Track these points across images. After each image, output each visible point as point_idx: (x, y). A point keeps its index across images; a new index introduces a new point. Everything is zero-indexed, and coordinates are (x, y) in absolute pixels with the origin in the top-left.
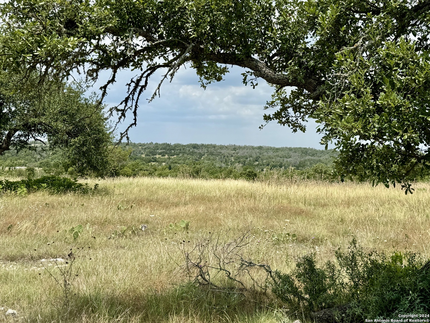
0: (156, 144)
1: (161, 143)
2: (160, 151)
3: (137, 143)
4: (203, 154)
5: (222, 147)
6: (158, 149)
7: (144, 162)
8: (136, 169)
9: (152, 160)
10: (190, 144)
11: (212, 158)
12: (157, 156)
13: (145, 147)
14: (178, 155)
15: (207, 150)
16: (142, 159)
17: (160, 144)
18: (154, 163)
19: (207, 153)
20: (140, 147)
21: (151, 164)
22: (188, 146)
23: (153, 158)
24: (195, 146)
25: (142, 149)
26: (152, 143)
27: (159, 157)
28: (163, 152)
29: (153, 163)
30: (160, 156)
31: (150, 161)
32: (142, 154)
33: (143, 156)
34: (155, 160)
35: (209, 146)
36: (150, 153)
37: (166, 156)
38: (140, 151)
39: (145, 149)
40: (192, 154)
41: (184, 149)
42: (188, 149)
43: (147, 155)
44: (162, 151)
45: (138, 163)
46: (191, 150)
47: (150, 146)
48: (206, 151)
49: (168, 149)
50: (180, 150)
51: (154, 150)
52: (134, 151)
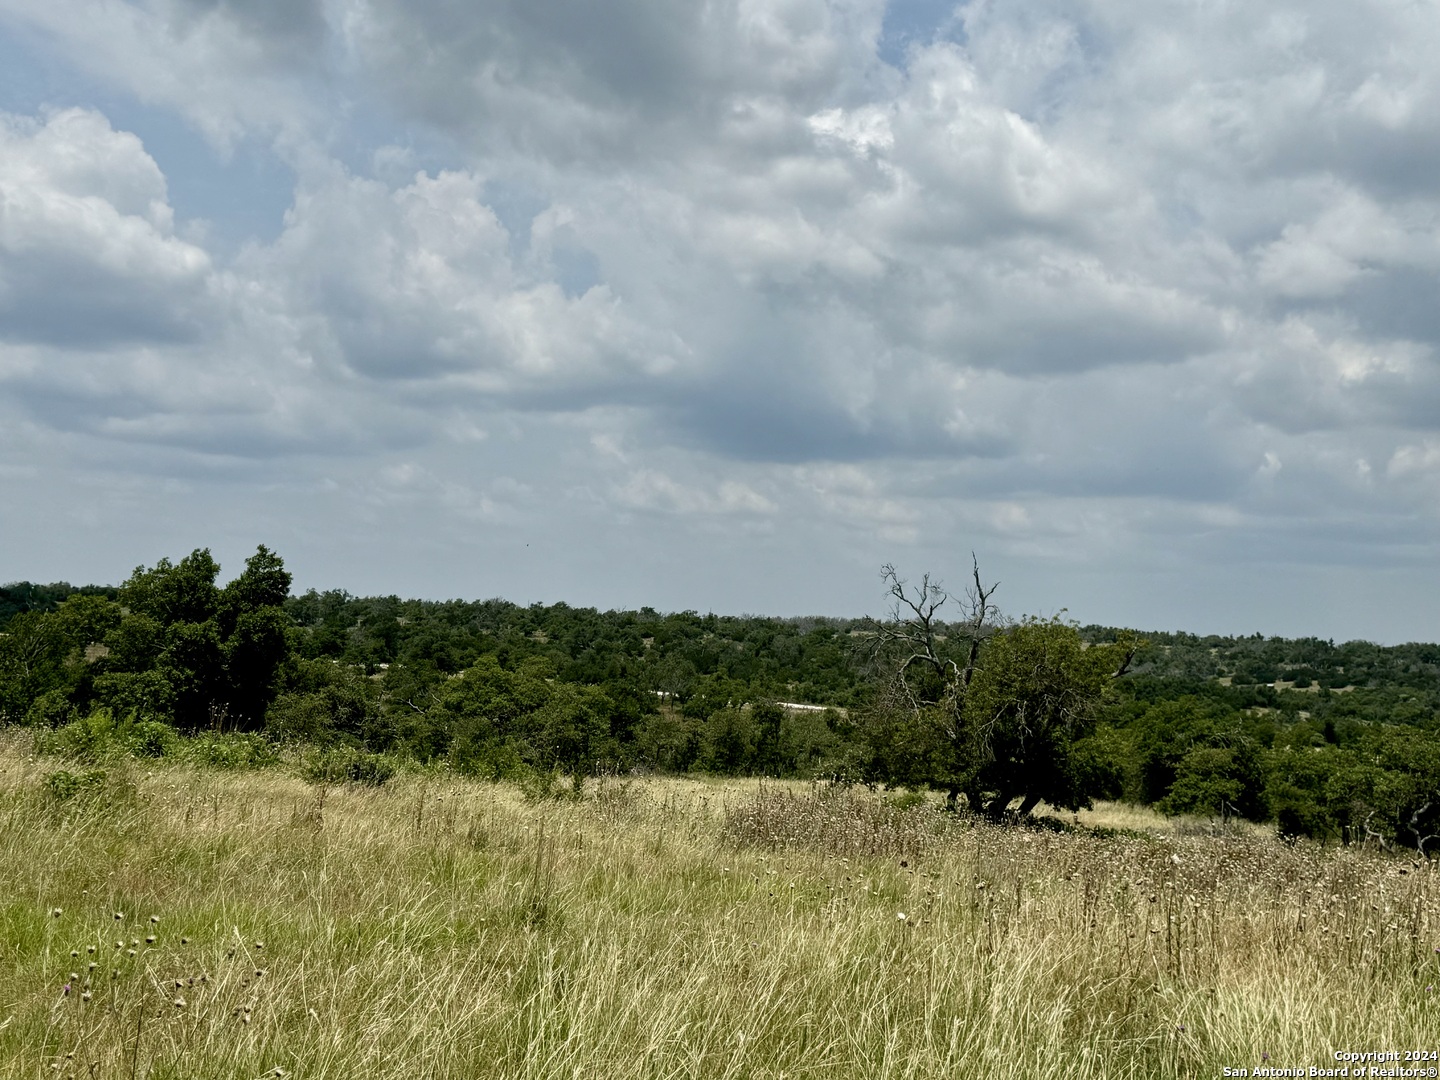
0: (1272, 641)
1: (1293, 638)
2: (1289, 668)
3: (1202, 634)
6: (1282, 660)
7: (1228, 706)
8: (1180, 736)
9: (1260, 699)
10: (1410, 645)
12: (1279, 686)
13: (1233, 650)
16: (1220, 694)
17: (1289, 643)
18: (1266, 711)
20: (1214, 651)
21: (1254, 714)
22: (1401, 651)
23: (1260, 692)
24: (1433, 654)
25: (1222, 657)
26: (1260, 637)
27: (1286, 691)
28: (1303, 672)
29: (1262, 712)
30: (1290, 684)
31: (1248, 704)
32: (1221, 674)
33: (1226, 682)
34: (1270, 700)
36: (1251, 672)
37: (1315, 688)
38: (1213, 665)
39: (1233, 657)
40: (1420, 681)
41: (1383, 662)
42: (1400, 662)
43: (1236, 680)
44: (1296, 667)
45: (1189, 711)
46: (1413, 669)
47: (1253, 648)
49: (1322, 663)
50: (1370, 665)
51: (1267, 662)
52: (1190, 664)
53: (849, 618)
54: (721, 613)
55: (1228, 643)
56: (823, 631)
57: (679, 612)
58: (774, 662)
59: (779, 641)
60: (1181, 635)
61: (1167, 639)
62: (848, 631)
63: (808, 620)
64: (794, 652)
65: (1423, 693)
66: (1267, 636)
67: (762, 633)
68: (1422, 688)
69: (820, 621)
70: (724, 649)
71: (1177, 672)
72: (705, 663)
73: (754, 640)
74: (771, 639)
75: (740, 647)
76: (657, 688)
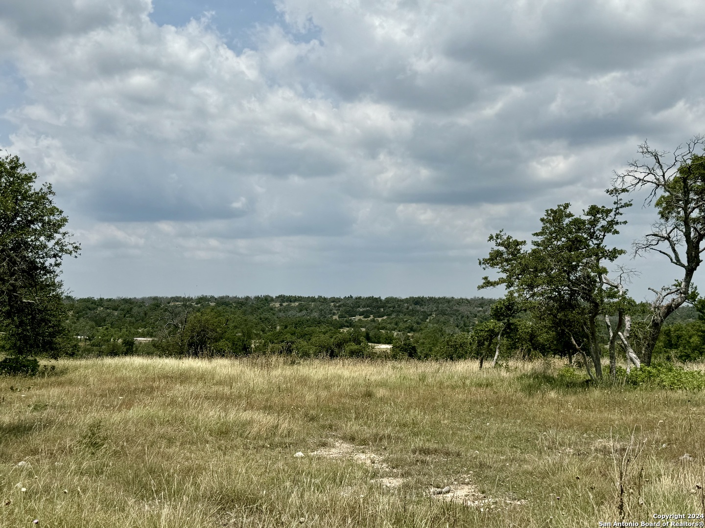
0: (356, 298)
1: (364, 297)
2: (361, 310)
3: (328, 297)
4: (429, 313)
5: (461, 302)
6: (359, 307)
7: (332, 328)
9: (346, 324)
10: (410, 298)
11: (442, 319)
13: (340, 303)
14: (389, 315)
15: (437, 307)
16: (331, 323)
17: (363, 299)
18: (348, 329)
19: (436, 311)
20: (332, 304)
22: (407, 301)
23: (346, 321)
24: (418, 301)
25: (335, 306)
26: (351, 297)
27: (360, 320)
28: (367, 311)
30: (361, 317)
31: (342, 327)
32: (334, 314)
33: (336, 317)
34: (350, 324)
35: (439, 301)
36: (346, 313)
37: (371, 318)
38: (331, 310)
39: (339, 306)
40: (413, 313)
41: (399, 306)
42: (406, 305)
43: (340, 317)
44: (365, 309)
46: (411, 308)
47: (348, 302)
48: (435, 308)
49: (375, 307)
50: (394, 307)
51: (353, 308)
52: (321, 310)
53: (170, 296)
54: (106, 297)
55: (339, 300)
56: (157, 304)
57: (86, 297)
58: (133, 319)
59: (135, 310)
60: (320, 297)
61: (313, 300)
62: (169, 303)
63: (150, 298)
64: (142, 314)
65: (414, 318)
66: (354, 296)
67: (127, 306)
68: (413, 316)
69: (155, 299)
70: (108, 315)
71: (316, 315)
72: (99, 322)
73: (123, 310)
74: (131, 309)
75: (116, 313)
76: (78, 335)
